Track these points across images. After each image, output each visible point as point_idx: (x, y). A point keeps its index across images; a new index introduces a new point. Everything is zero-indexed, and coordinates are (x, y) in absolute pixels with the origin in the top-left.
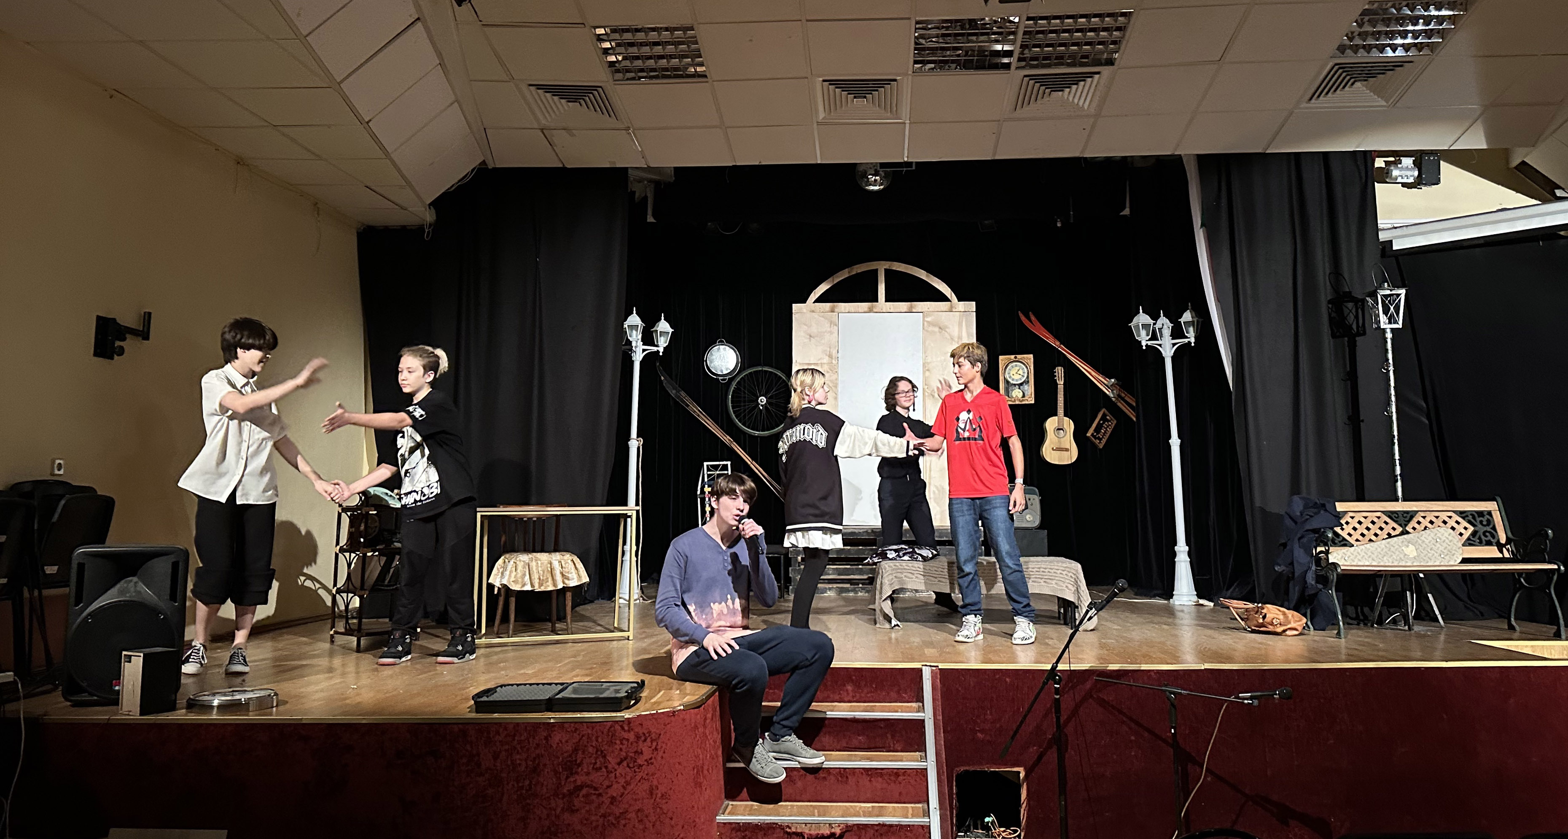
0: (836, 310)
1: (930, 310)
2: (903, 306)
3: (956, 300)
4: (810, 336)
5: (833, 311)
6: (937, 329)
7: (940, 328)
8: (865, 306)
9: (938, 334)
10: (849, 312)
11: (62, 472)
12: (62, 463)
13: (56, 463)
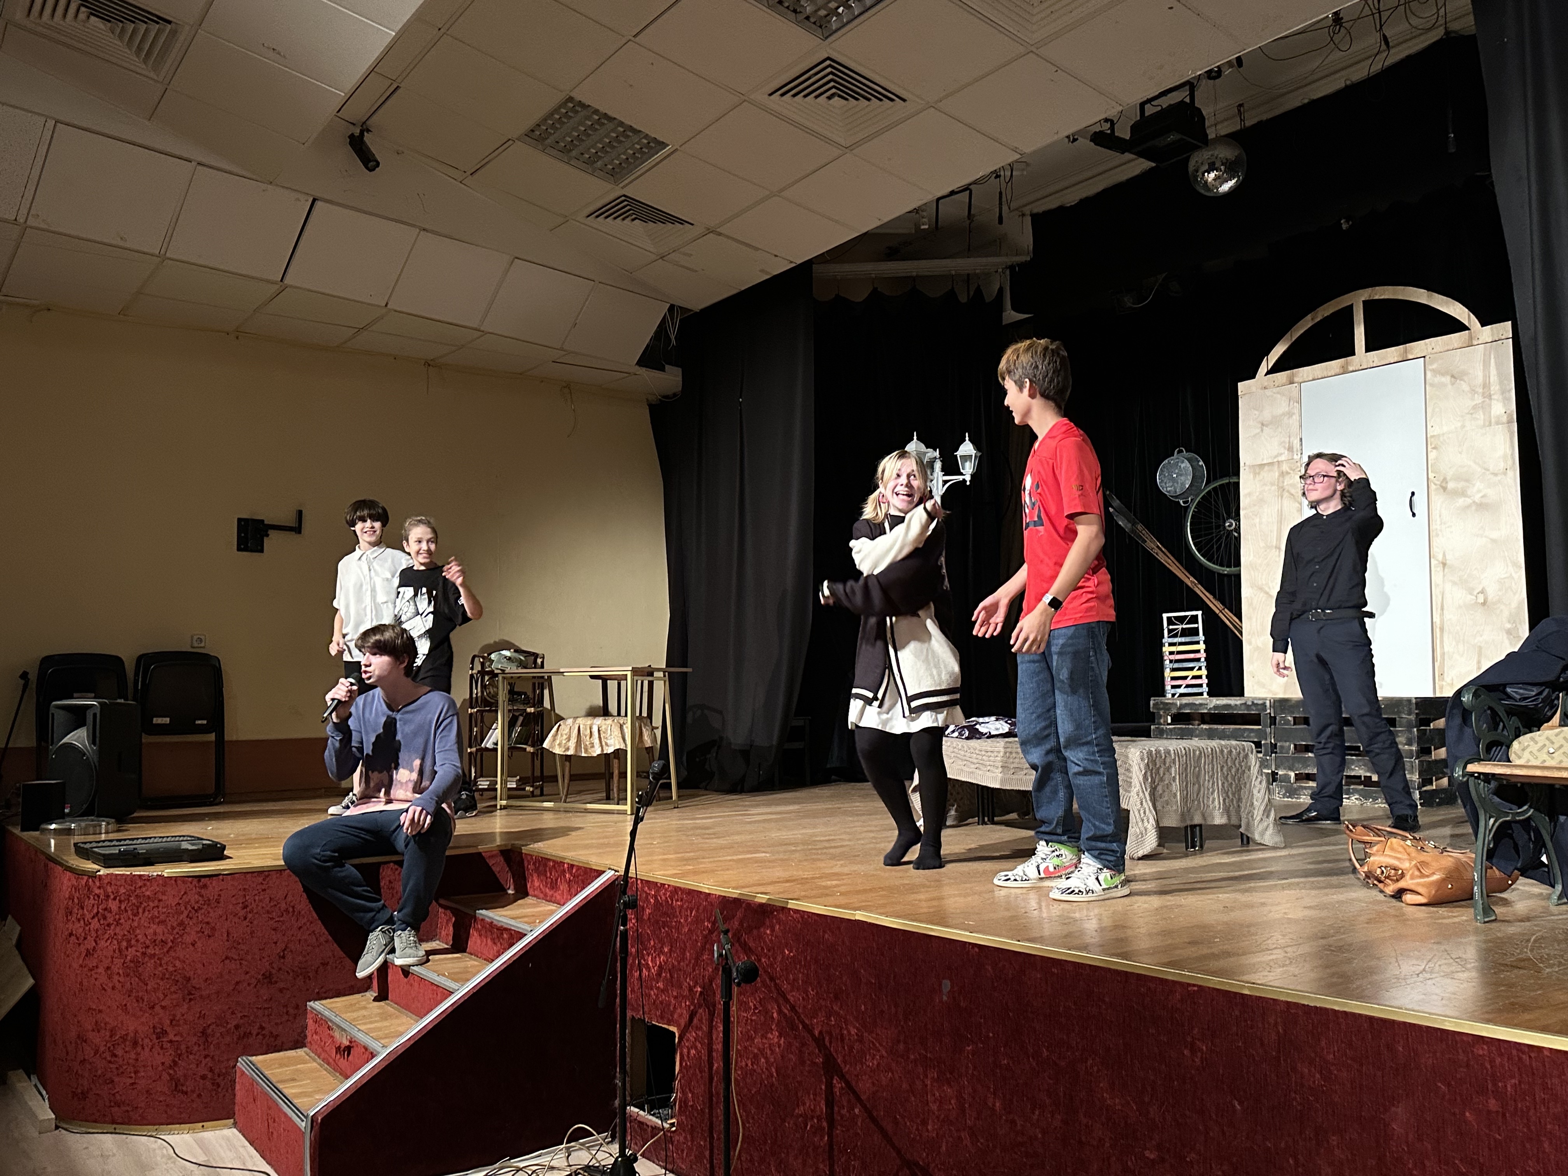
0: (1296, 379)
1: (1435, 350)
2: (1392, 353)
3: (1479, 325)
4: (1263, 424)
5: (1292, 383)
6: (1447, 379)
7: (1453, 376)
8: (1335, 365)
9: (1450, 386)
10: (1314, 380)
11: (202, 645)
12: (203, 637)
13: (195, 638)
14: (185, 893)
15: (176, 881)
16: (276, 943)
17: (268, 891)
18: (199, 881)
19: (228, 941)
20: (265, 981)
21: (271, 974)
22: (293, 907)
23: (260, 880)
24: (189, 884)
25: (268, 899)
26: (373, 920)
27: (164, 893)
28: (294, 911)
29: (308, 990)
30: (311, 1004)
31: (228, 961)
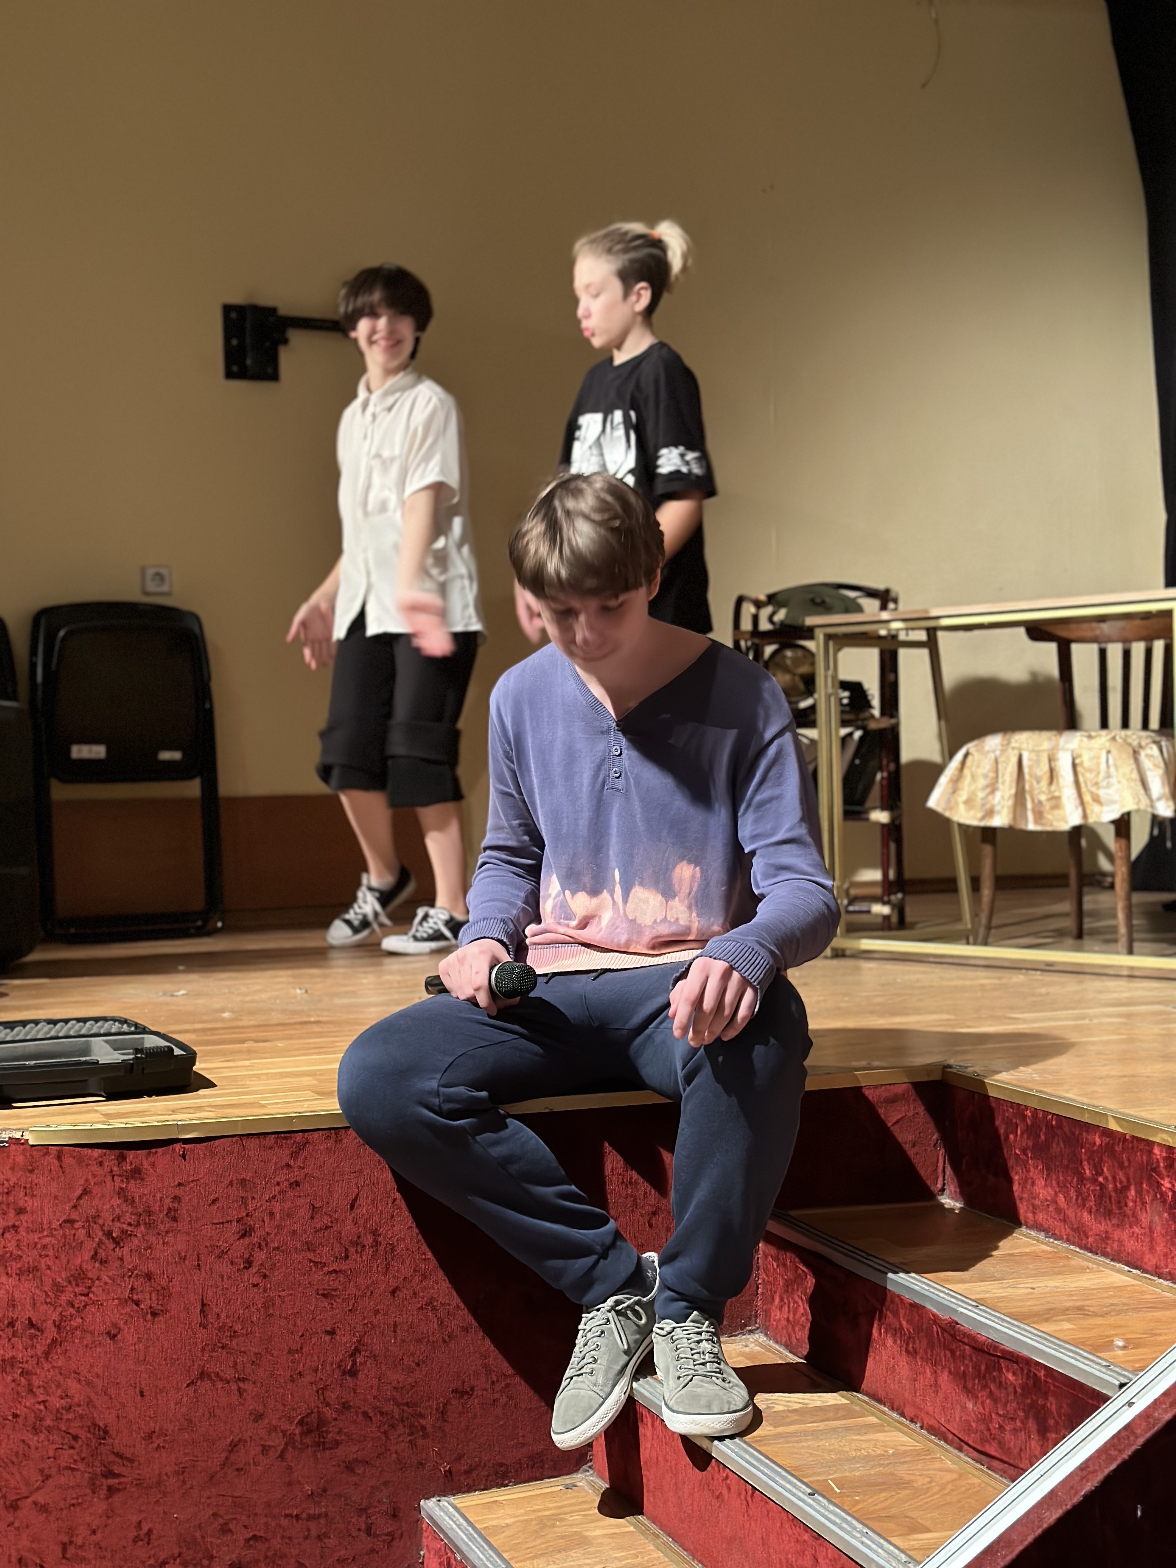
11: (165, 588)
12: (164, 571)
13: (150, 572)
14: (85, 1192)
15: (59, 1158)
16: (332, 1333)
17: (306, 1187)
18: (122, 1158)
19: (203, 1326)
20: (308, 1440)
21: (322, 1422)
22: (375, 1233)
23: (284, 1155)
24: (95, 1168)
25: (304, 1212)
26: (587, 1281)
27: (30, 1191)
28: (377, 1243)
29: (421, 1464)
30: (430, 1506)
31: (207, 1384)
